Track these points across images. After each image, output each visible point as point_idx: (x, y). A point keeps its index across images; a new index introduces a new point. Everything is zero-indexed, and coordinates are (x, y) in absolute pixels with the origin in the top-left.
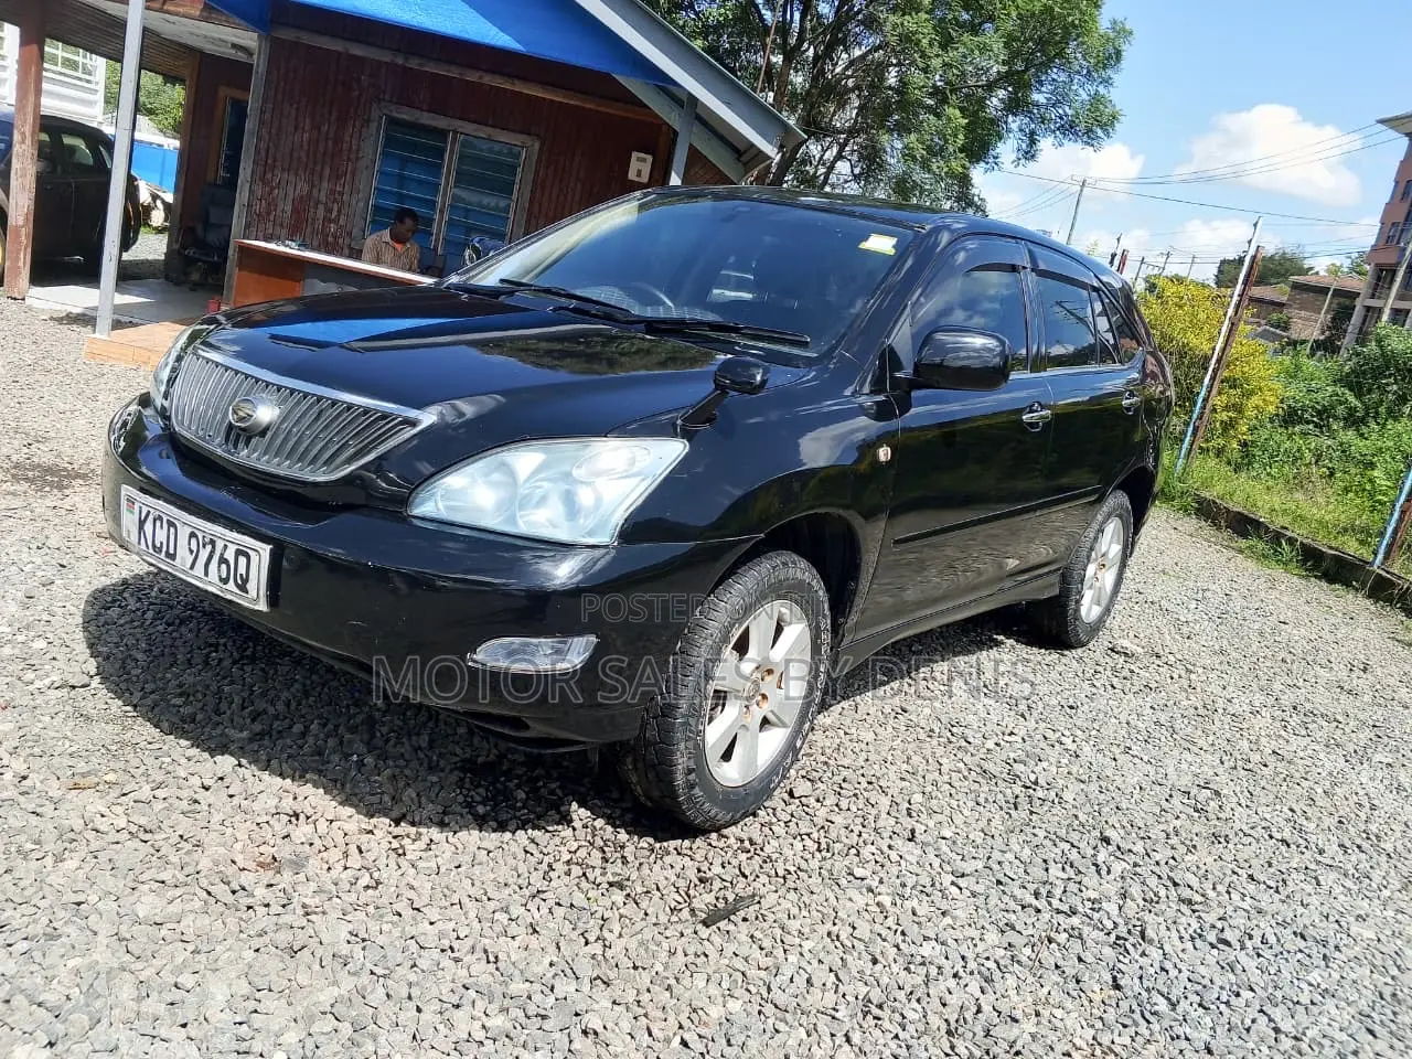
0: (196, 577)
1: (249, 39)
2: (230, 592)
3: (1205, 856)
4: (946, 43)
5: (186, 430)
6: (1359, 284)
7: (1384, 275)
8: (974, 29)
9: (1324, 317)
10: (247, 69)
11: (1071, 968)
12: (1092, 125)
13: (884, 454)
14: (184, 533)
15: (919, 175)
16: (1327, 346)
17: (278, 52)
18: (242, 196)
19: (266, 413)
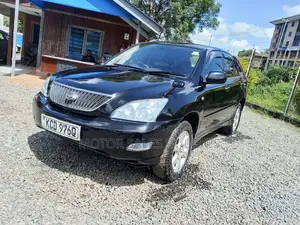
0: (62, 134)
1: (40, 11)
2: (71, 137)
3: (271, 179)
4: (183, 8)
5: (55, 101)
6: (268, 56)
7: (272, 53)
8: (189, 5)
9: (261, 62)
10: (40, 18)
11: (253, 206)
12: (214, 25)
13: (203, 98)
14: (58, 124)
15: (179, 37)
16: (262, 69)
17: (46, 14)
18: (40, 45)
19: (75, 97)
